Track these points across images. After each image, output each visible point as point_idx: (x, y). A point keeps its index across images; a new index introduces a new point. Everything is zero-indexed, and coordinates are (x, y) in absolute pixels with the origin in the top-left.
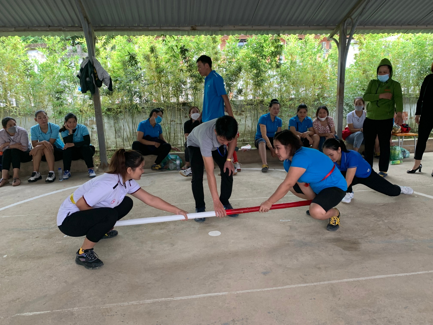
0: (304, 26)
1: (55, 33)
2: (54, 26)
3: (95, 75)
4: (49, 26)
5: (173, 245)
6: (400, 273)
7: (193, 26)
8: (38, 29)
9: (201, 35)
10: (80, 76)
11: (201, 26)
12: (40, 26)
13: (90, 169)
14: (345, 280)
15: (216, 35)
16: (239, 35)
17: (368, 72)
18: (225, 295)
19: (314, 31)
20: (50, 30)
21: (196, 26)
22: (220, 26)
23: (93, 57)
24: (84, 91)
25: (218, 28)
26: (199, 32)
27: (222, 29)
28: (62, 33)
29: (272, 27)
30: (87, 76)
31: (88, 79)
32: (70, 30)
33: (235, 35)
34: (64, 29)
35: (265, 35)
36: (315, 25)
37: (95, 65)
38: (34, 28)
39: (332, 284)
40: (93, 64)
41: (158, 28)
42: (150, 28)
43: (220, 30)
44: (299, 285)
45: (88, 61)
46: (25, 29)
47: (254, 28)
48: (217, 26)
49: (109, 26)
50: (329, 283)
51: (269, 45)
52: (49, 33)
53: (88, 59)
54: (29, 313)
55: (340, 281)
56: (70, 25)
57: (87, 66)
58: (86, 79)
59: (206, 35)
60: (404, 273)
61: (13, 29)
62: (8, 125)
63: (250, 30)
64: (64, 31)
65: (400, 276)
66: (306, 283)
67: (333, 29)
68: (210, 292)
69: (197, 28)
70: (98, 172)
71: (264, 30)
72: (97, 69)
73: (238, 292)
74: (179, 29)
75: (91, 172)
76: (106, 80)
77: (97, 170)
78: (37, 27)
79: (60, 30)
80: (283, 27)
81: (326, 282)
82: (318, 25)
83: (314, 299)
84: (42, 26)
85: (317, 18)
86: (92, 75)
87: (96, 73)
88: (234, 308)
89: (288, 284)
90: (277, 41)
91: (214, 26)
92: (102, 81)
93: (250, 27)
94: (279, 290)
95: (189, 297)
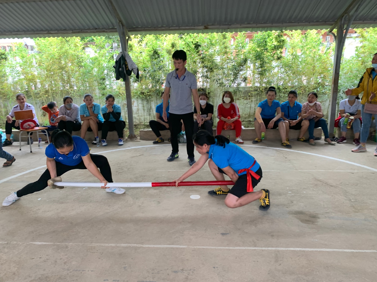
0: (304, 22)
1: (101, 34)
2: (99, 29)
3: (126, 66)
4: (96, 29)
5: (159, 202)
6: (347, 249)
7: (206, 25)
8: (89, 31)
9: (213, 33)
10: (115, 66)
11: (212, 25)
12: (89, 29)
13: (120, 139)
14: (292, 249)
15: (226, 32)
16: (245, 32)
17: (367, 63)
18: (184, 248)
19: (314, 27)
20: (97, 32)
21: (208, 25)
22: (228, 25)
23: (125, 52)
24: (118, 78)
25: (227, 27)
26: (211, 30)
27: (230, 27)
28: (105, 33)
29: (274, 25)
30: (120, 67)
31: (120, 69)
32: (111, 32)
33: (242, 32)
34: (107, 31)
35: (269, 32)
36: (315, 21)
37: (126, 58)
38: (85, 31)
39: (278, 251)
40: (125, 57)
41: (177, 28)
42: (171, 28)
43: (228, 28)
44: (249, 248)
45: (121, 55)
46: (79, 31)
47: (259, 25)
48: (225, 25)
49: (140, 28)
50: (276, 250)
51: (272, 40)
52: (97, 34)
53: (121, 54)
54: (39, 243)
55: (286, 249)
56: (111, 28)
57: (120, 59)
58: (119, 69)
59: (217, 33)
60: (351, 249)
61: (71, 32)
62: (66, 102)
63: (255, 27)
64: (106, 32)
65: (346, 252)
66: (255, 246)
67: (332, 25)
68: (173, 244)
69: (209, 27)
70: (126, 141)
71: (267, 27)
72: (128, 61)
73: (195, 247)
74: (194, 28)
75: (120, 141)
76: (134, 70)
77: (127, 140)
78: (88, 29)
79: (104, 32)
80: (284, 24)
81: (274, 249)
82: (317, 21)
83: (257, 261)
84: (91, 28)
85: (316, 15)
86: (124, 66)
87: (127, 65)
88: (187, 259)
89: (239, 246)
90: (279, 36)
91: (223, 25)
92: (131, 71)
93: (254, 25)
94: (230, 250)
95: (156, 246)
